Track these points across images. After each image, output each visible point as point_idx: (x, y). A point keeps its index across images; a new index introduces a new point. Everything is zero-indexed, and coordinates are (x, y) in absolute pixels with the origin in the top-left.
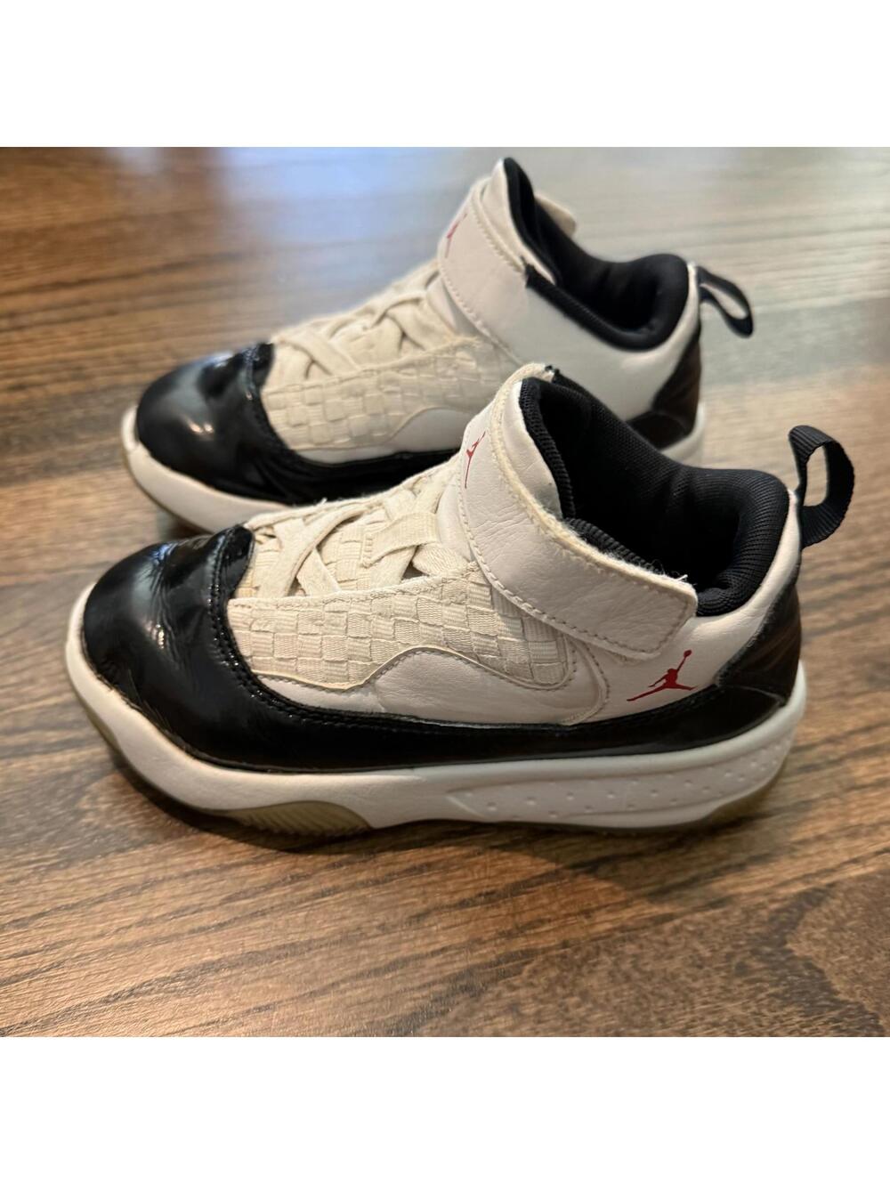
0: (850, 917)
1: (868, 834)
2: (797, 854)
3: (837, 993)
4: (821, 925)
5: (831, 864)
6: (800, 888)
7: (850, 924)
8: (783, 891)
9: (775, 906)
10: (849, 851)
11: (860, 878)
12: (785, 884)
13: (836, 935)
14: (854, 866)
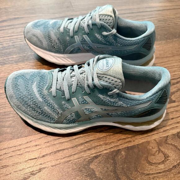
0: (102, 161)
1: (109, 144)
2: (96, 148)
3: (96, 175)
4: (96, 162)
5: (101, 150)
6: (95, 155)
7: (102, 162)
8: (91, 156)
9: (89, 158)
10: (105, 148)
11: (105, 153)
12: (92, 154)
13: (99, 164)
14: (105, 151)
